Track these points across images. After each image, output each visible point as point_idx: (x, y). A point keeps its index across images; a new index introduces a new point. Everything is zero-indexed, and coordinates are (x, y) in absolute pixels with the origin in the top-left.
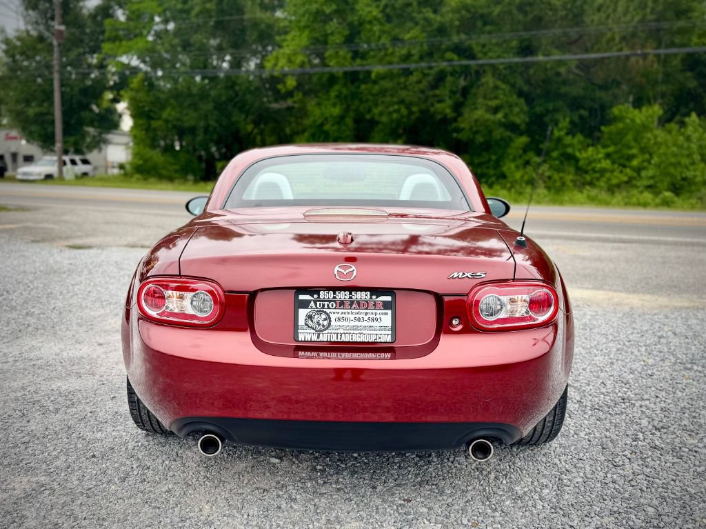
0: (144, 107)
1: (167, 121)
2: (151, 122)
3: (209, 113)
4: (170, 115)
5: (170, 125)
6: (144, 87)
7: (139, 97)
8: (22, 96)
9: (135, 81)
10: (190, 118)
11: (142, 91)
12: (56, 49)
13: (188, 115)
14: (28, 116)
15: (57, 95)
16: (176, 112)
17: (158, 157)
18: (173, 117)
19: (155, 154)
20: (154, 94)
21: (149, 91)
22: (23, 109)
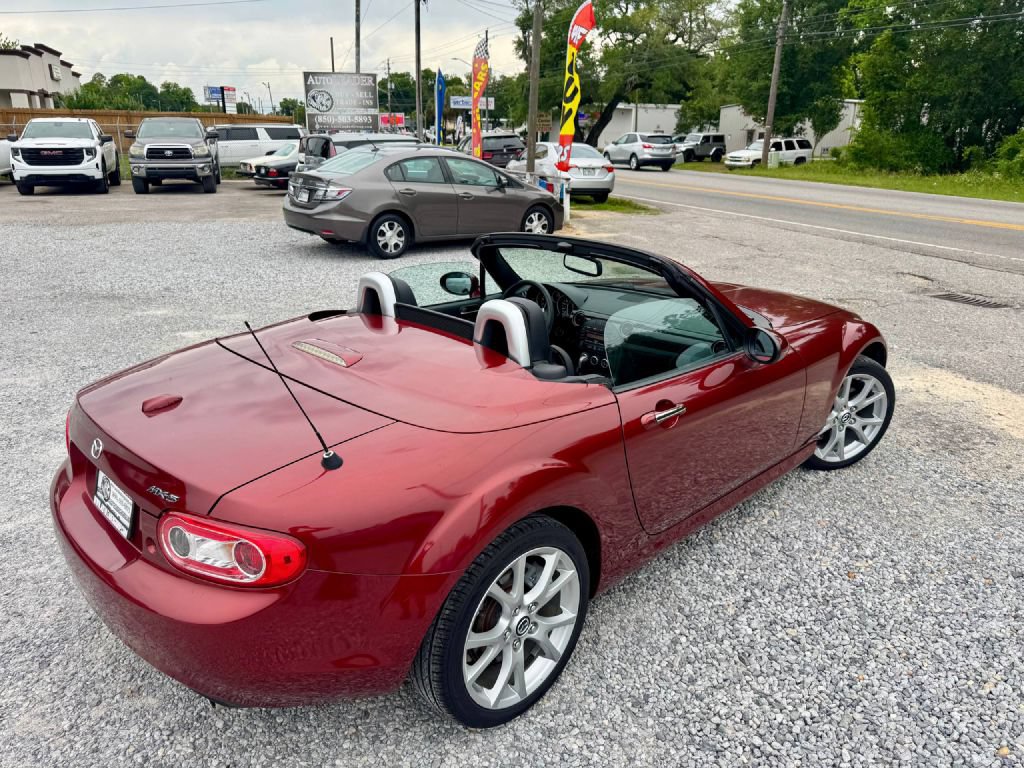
0: (884, 73)
1: (911, 91)
2: (889, 93)
3: (973, 77)
4: (916, 82)
5: (914, 96)
6: (890, 47)
7: (880, 59)
8: (749, 68)
9: (878, 39)
10: (946, 84)
11: (886, 53)
12: (784, 10)
13: (942, 80)
14: (751, 91)
15: (776, 66)
16: (925, 77)
17: (888, 140)
18: (918, 85)
19: (885, 136)
20: (901, 56)
21: (896, 51)
22: (747, 83)
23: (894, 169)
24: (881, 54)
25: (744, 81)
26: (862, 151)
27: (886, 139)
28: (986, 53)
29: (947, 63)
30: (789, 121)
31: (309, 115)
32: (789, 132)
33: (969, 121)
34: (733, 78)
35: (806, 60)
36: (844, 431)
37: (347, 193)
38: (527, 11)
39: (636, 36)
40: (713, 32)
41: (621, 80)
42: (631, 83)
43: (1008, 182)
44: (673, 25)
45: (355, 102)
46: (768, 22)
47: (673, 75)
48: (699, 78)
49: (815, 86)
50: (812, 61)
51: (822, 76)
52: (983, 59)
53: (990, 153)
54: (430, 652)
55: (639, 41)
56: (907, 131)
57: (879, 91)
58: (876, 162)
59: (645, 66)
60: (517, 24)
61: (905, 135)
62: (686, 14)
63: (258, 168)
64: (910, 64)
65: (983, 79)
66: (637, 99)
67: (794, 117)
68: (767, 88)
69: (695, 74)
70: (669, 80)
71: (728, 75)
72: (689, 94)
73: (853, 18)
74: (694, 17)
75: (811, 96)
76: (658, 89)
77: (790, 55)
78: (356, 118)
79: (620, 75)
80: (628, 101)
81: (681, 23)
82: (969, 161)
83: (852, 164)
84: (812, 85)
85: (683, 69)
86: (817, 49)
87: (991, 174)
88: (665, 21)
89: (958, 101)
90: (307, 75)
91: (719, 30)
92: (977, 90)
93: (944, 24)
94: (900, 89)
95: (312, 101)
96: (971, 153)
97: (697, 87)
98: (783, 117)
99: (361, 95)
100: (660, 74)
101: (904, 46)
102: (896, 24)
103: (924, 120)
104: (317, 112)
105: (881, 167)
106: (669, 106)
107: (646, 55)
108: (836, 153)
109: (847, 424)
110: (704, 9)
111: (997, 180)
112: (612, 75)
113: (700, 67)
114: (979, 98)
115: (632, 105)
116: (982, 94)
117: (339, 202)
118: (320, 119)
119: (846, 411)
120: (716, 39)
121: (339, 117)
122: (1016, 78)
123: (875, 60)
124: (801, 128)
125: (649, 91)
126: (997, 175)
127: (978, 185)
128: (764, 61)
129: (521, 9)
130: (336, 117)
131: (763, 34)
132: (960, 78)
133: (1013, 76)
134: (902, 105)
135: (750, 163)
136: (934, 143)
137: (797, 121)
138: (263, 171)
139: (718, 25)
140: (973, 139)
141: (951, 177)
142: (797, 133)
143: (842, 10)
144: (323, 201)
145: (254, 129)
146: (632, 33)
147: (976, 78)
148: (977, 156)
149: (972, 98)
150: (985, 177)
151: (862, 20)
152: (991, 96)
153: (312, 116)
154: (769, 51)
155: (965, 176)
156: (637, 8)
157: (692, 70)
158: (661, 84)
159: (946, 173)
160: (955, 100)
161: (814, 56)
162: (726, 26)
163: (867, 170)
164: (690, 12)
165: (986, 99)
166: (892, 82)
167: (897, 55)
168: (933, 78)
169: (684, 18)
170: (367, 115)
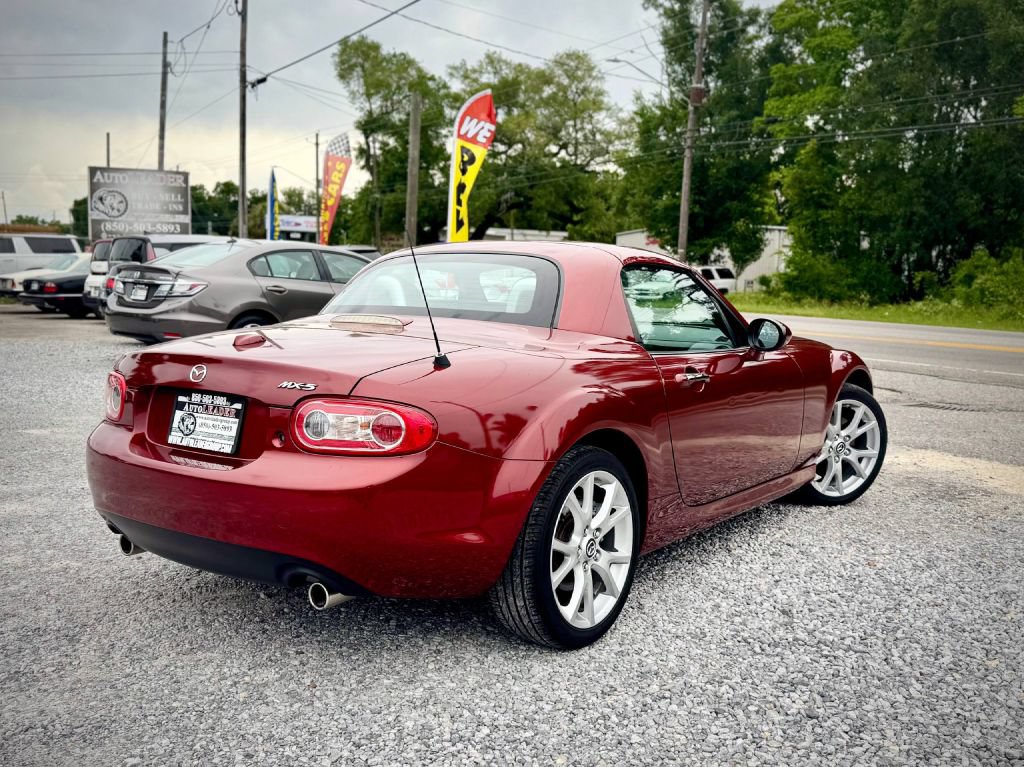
0: (812, 190)
1: (846, 210)
2: (821, 212)
3: (914, 194)
4: (850, 200)
5: (850, 216)
6: (817, 160)
7: (806, 175)
8: (652, 184)
9: (803, 152)
10: (883, 203)
11: (812, 167)
12: (691, 116)
13: (880, 198)
14: (656, 211)
15: (686, 181)
16: (861, 195)
17: (824, 266)
18: (854, 203)
19: (821, 261)
20: (830, 170)
21: (823, 165)
22: (651, 201)
23: (836, 299)
24: (807, 168)
25: (647, 199)
26: (796, 278)
27: (823, 264)
28: (925, 168)
29: (884, 179)
30: (705, 245)
31: (93, 221)
32: (704, 260)
33: (915, 245)
34: (633, 195)
35: (720, 176)
36: (840, 463)
37: (201, 288)
38: (370, 112)
39: (510, 146)
40: (604, 145)
41: (495, 197)
42: (506, 201)
43: (969, 311)
44: (554, 134)
45: (157, 206)
46: (671, 130)
47: (558, 194)
48: (590, 197)
49: (733, 205)
50: (726, 177)
51: (740, 195)
52: (923, 175)
53: (944, 281)
54: (523, 547)
55: (512, 152)
56: (846, 257)
57: (809, 209)
58: (814, 292)
59: (522, 182)
60: (358, 128)
61: (844, 261)
62: (571, 123)
63: (27, 284)
64: (841, 181)
65: (926, 198)
66: (512, 223)
67: (711, 241)
68: (677, 207)
69: (584, 192)
70: (553, 199)
71: (626, 191)
72: (576, 218)
73: (770, 128)
74: (579, 126)
75: (728, 218)
76: (539, 210)
77: (700, 170)
78: (158, 226)
79: (492, 191)
80: (503, 225)
81: (563, 133)
82: (922, 289)
83: (785, 294)
84: (728, 204)
85: (570, 186)
86: (732, 163)
87: (949, 302)
88: (545, 130)
89: (901, 221)
90: (93, 171)
91: (610, 142)
92: (921, 210)
93: (875, 134)
94: (832, 208)
95: (99, 203)
96: (923, 279)
97: (587, 209)
98: (697, 242)
99: (167, 197)
100: (540, 192)
101: (832, 160)
102: (821, 134)
103: (865, 244)
104: (106, 217)
105: (820, 298)
106: (553, 233)
107: (522, 169)
108: (764, 281)
109: (842, 456)
110: (591, 116)
111: (957, 308)
112: (482, 191)
113: (590, 185)
114: (924, 219)
115: (508, 231)
116: (926, 213)
117: (190, 299)
118: (109, 227)
119: (840, 440)
120: (608, 152)
121: (135, 225)
122: (962, 196)
123: (801, 174)
124: (719, 255)
125: (529, 213)
126: (955, 302)
127: (936, 313)
128: (670, 176)
129: (362, 109)
130: (131, 224)
131: (665, 145)
132: (900, 196)
133: (958, 194)
134: (837, 226)
135: (661, 297)
136: (878, 270)
137: (713, 247)
138: (35, 287)
139: (609, 137)
140: (923, 264)
141: (904, 306)
142: (715, 261)
143: (757, 119)
144: (169, 296)
145: (10, 241)
146: (503, 143)
147: (918, 196)
148: (931, 284)
149: (916, 218)
150: (942, 305)
151: (781, 131)
152: (938, 216)
153: (97, 222)
154: (674, 165)
155: (919, 305)
156: (509, 113)
157: (580, 187)
158: (543, 203)
159: (898, 303)
160: (897, 220)
161: (728, 170)
162: (619, 138)
163: (804, 301)
164: (575, 119)
165: (931, 220)
166: (824, 200)
167: (825, 170)
168: (870, 196)
169: (567, 128)
170: (174, 223)
